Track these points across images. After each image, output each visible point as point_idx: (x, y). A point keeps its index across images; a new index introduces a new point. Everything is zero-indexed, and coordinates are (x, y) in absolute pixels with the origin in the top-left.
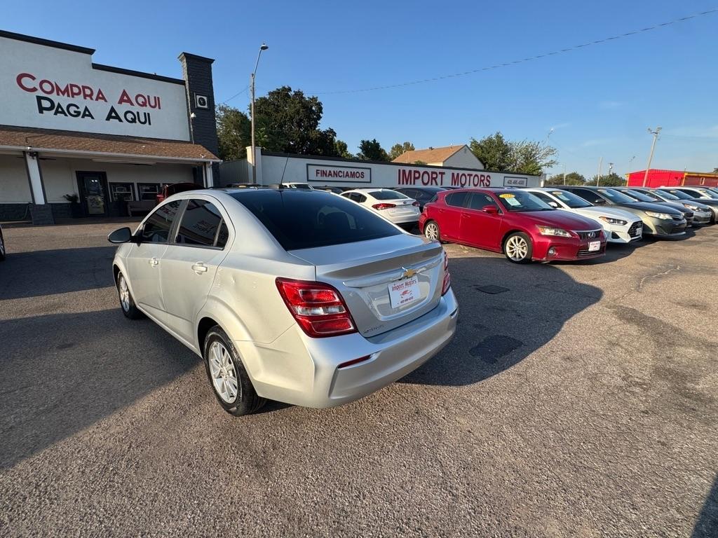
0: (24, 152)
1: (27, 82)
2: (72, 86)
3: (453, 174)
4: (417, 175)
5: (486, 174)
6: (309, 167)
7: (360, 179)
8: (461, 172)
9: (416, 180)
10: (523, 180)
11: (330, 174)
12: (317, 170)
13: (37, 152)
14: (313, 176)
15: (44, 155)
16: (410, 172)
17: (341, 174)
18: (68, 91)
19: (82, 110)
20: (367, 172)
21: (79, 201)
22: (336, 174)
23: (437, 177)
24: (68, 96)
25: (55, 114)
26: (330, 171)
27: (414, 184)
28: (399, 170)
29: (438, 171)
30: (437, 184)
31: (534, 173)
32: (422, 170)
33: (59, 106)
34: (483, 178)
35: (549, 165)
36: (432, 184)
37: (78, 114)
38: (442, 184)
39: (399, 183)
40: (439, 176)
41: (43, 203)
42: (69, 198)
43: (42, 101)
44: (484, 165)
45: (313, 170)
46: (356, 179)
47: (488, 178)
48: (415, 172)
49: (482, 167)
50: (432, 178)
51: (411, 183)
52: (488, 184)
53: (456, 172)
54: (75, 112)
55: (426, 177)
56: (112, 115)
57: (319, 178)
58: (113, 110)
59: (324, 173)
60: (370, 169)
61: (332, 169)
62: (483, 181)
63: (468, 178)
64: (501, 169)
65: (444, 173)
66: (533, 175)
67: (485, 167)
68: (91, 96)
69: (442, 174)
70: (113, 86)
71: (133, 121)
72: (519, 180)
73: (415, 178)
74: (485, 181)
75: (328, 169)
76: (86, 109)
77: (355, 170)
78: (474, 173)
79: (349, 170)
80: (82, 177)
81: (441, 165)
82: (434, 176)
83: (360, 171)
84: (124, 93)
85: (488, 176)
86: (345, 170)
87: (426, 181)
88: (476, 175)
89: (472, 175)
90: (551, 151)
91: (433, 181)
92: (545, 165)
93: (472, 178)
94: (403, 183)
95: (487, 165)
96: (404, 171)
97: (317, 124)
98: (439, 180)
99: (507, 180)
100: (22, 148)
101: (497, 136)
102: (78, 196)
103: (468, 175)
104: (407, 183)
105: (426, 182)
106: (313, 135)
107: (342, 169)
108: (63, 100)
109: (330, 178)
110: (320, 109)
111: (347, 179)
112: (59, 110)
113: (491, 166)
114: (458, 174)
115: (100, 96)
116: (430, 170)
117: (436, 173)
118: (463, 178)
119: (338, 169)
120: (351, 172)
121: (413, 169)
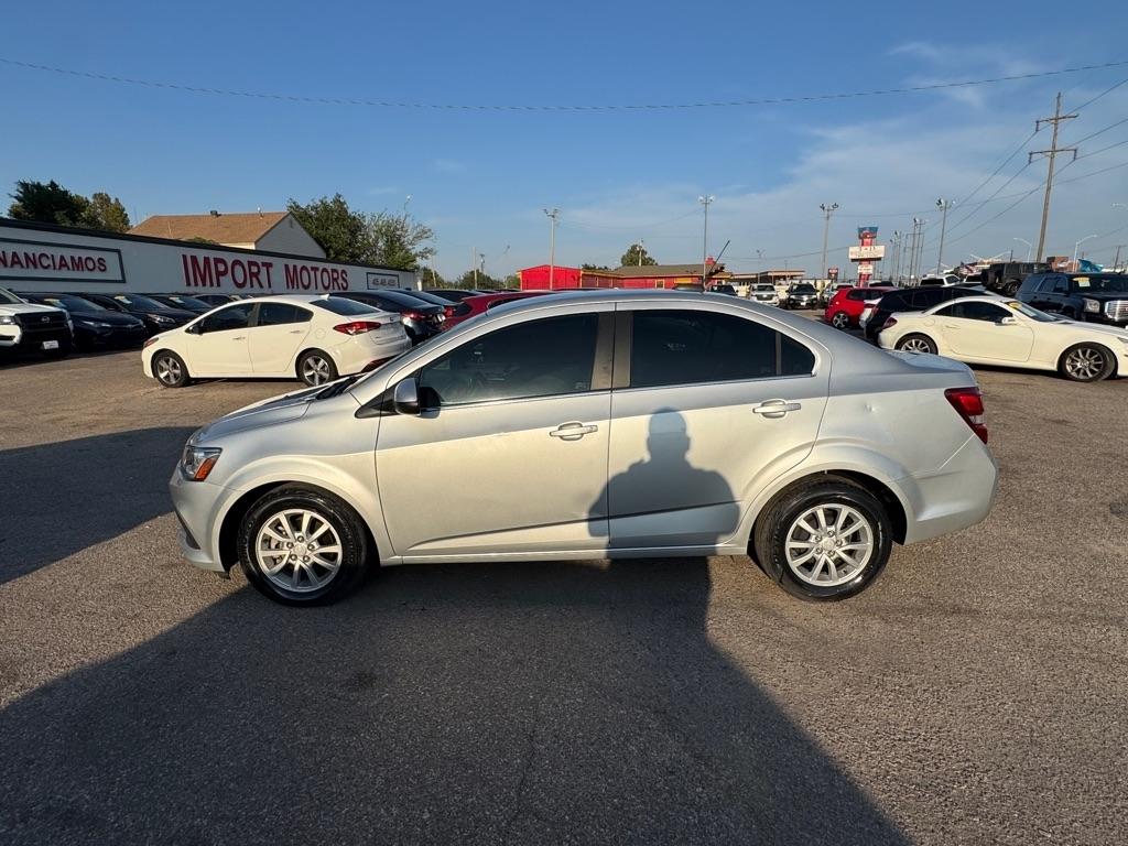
3: (287, 266)
4: (221, 268)
5: (339, 268)
7: (97, 275)
8: (300, 264)
9: (221, 278)
10: (393, 278)
11: (16, 261)
16: (206, 260)
17: (45, 262)
20: (111, 259)
22: (33, 262)
23: (259, 271)
26: (15, 254)
27: (219, 285)
28: (184, 257)
29: (260, 259)
30: (261, 286)
31: (408, 268)
32: (229, 258)
34: (335, 275)
35: (423, 255)
36: (252, 286)
38: (270, 286)
39: (189, 284)
40: (264, 270)
44: (326, 250)
46: (86, 274)
47: (344, 275)
48: (217, 261)
50: (252, 274)
51: (212, 285)
53: (291, 263)
55: (239, 271)
60: (118, 251)
61: (21, 250)
62: (335, 280)
63: (312, 273)
64: (354, 260)
65: (271, 265)
66: (406, 270)
67: (328, 255)
69: (268, 265)
72: (387, 278)
73: (219, 274)
74: (340, 281)
75: (8, 249)
77: (84, 254)
78: (321, 266)
79: (67, 253)
81: (252, 247)
82: (254, 269)
83: (96, 255)
85: (343, 272)
86: (58, 253)
88: (324, 270)
89: (317, 269)
90: (424, 233)
91: (254, 279)
92: (419, 255)
93: (319, 274)
94: (196, 285)
95: (331, 252)
96: (194, 259)
98: (263, 277)
99: (372, 278)
101: (337, 201)
103: (312, 268)
104: (204, 285)
105: (241, 281)
107: (48, 251)
109: (17, 271)
111: (65, 273)
113: (338, 253)
114: (295, 267)
116: (244, 259)
117: (256, 264)
118: (305, 273)
119: (38, 250)
120: (72, 258)
121: (212, 254)
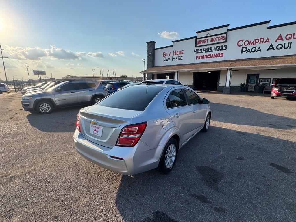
0: (228, 69)
1: (240, 44)
2: (256, 40)
13: (231, 69)
15: (235, 69)
18: (254, 42)
19: (257, 49)
21: (245, 86)
24: (253, 44)
25: (246, 53)
33: (249, 49)
37: (255, 50)
41: (228, 86)
42: (242, 85)
43: (243, 49)
54: (254, 50)
56: (271, 48)
58: (272, 45)
68: (263, 42)
70: (275, 33)
71: (281, 48)
76: (259, 48)
80: (249, 76)
84: (280, 36)
102: (245, 84)
108: (250, 47)
112: (248, 51)
115: (268, 40)
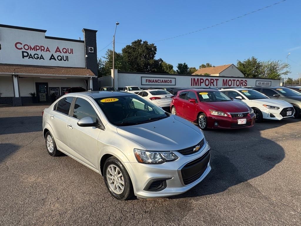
0: (13, 75)
1: (19, 46)
2: (36, 46)
3: (223, 80)
4: (202, 81)
5: (244, 80)
6: (142, 78)
7: (170, 84)
8: (228, 79)
9: (201, 84)
10: (268, 82)
11: (153, 81)
12: (146, 80)
13: (17, 75)
14: (144, 82)
15: (21, 76)
16: (198, 79)
17: (159, 81)
18: (35, 48)
19: (40, 56)
20: (173, 80)
21: (36, 96)
22: (156, 81)
24: (35, 50)
25: (29, 58)
26: (153, 80)
27: (200, 85)
28: (192, 79)
29: (214, 78)
30: (214, 85)
32: (205, 78)
33: (31, 55)
34: (242, 82)
35: (286, 73)
36: (211, 86)
37: (38, 58)
38: (217, 85)
39: (192, 85)
40: (215, 81)
41: (18, 96)
42: (32, 94)
43: (24, 53)
44: (245, 74)
45: (144, 80)
46: (167, 84)
47: (246, 82)
48: (201, 79)
49: (243, 76)
50: (211, 82)
51: (198, 85)
52: (245, 85)
53: (225, 79)
54: (37, 57)
55: (207, 82)
56: (52, 58)
57: (148, 83)
58: (52, 55)
59: (150, 81)
60: (175, 78)
61: (154, 79)
62: (242, 83)
64: (255, 77)
65: (218, 80)
66: (275, 79)
67: (245, 76)
68: (44, 50)
69: (217, 80)
70: (53, 45)
71: (61, 60)
72: (265, 82)
73: (201, 83)
74: (244, 83)
75: (152, 79)
76: (42, 56)
77: (167, 79)
78: (236, 79)
80: (38, 85)
81: (218, 75)
82: (212, 81)
83: (170, 79)
84: (58, 48)
86: (161, 79)
87: (207, 84)
88: (238, 80)
89: (235, 80)
90: (286, 66)
91: (212, 84)
92: (283, 74)
93: (235, 82)
94: (194, 85)
95: (246, 75)
96: (194, 79)
97: (154, 56)
98: (215, 83)
99: (258, 82)
100: (11, 73)
101: (253, 59)
102: (36, 93)
103: (233, 80)
104: (196, 85)
106: (151, 62)
107: (160, 79)
108: (32, 52)
109: (153, 83)
110: (156, 50)
111: (163, 84)
112: (30, 57)
113: (248, 75)
114: (227, 80)
115: (48, 50)
116: (209, 78)
118: (230, 82)
119: (158, 79)
120: (165, 80)
121: (200, 78)
